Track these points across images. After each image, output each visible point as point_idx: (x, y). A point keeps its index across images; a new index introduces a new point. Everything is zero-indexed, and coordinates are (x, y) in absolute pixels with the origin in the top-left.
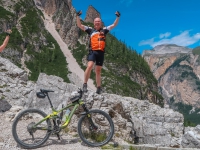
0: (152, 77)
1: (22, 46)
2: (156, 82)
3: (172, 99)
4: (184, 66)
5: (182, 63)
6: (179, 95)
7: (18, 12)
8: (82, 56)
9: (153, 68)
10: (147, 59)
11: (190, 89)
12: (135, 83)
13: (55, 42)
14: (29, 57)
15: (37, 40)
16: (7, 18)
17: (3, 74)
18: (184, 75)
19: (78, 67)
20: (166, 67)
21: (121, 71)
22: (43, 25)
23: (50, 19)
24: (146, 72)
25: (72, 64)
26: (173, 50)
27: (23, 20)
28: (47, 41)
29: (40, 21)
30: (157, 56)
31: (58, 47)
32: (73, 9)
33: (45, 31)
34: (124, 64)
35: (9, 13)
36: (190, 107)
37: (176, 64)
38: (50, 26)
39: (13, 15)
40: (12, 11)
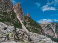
0: (42, 29)
1: (11, 22)
2: (43, 31)
3: (47, 34)
4: (49, 27)
5: (49, 26)
6: (48, 33)
7: (10, 14)
8: (26, 24)
9: (42, 27)
10: (41, 25)
11: (51, 32)
12: (38, 31)
13: (19, 21)
14: (12, 24)
15: (15, 20)
16: (8, 15)
17: (2, 27)
18: (49, 29)
19: (25, 27)
20: (45, 27)
21: (35, 28)
22: (16, 17)
23: (18, 15)
24: (41, 28)
25: (23, 26)
26: (47, 23)
27: (11, 15)
28: (17, 21)
29: (15, 16)
30: (43, 24)
31: (20, 22)
32: (24, 13)
33: (17, 18)
34: (36, 26)
35: (8, 14)
36: (51, 36)
37: (48, 26)
38: (18, 17)
39: (9, 14)
40: (9, 13)
